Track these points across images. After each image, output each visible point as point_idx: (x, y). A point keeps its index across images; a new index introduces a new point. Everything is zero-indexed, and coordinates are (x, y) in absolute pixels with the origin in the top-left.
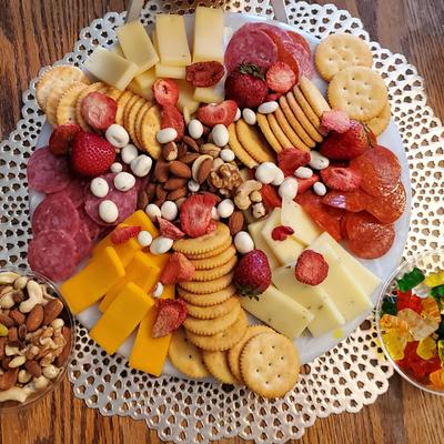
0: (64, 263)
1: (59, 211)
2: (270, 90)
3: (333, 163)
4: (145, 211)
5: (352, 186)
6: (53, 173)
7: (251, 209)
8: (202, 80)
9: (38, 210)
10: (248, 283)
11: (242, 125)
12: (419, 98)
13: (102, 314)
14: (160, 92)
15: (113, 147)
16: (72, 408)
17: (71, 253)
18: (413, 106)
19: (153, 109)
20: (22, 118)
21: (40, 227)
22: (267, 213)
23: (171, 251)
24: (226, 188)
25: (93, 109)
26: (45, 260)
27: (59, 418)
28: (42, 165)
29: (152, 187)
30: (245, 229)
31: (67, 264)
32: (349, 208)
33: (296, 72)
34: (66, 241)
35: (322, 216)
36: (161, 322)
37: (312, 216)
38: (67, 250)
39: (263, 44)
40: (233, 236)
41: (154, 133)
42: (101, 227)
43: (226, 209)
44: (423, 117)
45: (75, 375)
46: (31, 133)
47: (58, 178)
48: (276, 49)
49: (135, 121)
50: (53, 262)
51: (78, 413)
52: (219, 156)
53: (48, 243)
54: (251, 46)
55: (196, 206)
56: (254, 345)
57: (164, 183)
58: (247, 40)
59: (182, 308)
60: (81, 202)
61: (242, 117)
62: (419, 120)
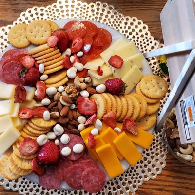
0: (98, 174)
1: (73, 174)
2: (33, 67)
3: (69, 47)
4: (80, 131)
5: (81, 40)
6: (53, 176)
7: (87, 83)
8: (23, 96)
9: (70, 185)
10: (121, 88)
11: (47, 81)
12: (42, 10)
13: (124, 159)
14: (25, 116)
15: (47, 143)
16: (161, 180)
17: (94, 170)
18: (45, 13)
19: (33, 121)
20: (17, 191)
21: (79, 185)
22: (89, 77)
23: (102, 120)
24: (76, 92)
25: (27, 150)
26: (96, 184)
27: (165, 188)
28: (48, 181)
29: (69, 126)
30: (94, 87)
31: (99, 173)
32: (91, 43)
33: (26, 55)
34: (88, 172)
35: (92, 55)
36: (132, 131)
37: (93, 59)
38: (93, 172)
39: (10, 66)
40: (97, 93)
41: (44, 122)
42: (84, 154)
43: (85, 94)
44: (51, 10)
45: (146, 178)
46: (26, 187)
47: (56, 174)
48: (14, 62)
49: (37, 130)
50: (97, 180)
51: (163, 178)
52: (61, 93)
53: (88, 181)
54: (10, 72)
55: (83, 106)
56: (145, 91)
57: (70, 120)
58: (7, 74)
59: (128, 120)
60: (71, 162)
61: (44, 81)
62: (52, 12)
